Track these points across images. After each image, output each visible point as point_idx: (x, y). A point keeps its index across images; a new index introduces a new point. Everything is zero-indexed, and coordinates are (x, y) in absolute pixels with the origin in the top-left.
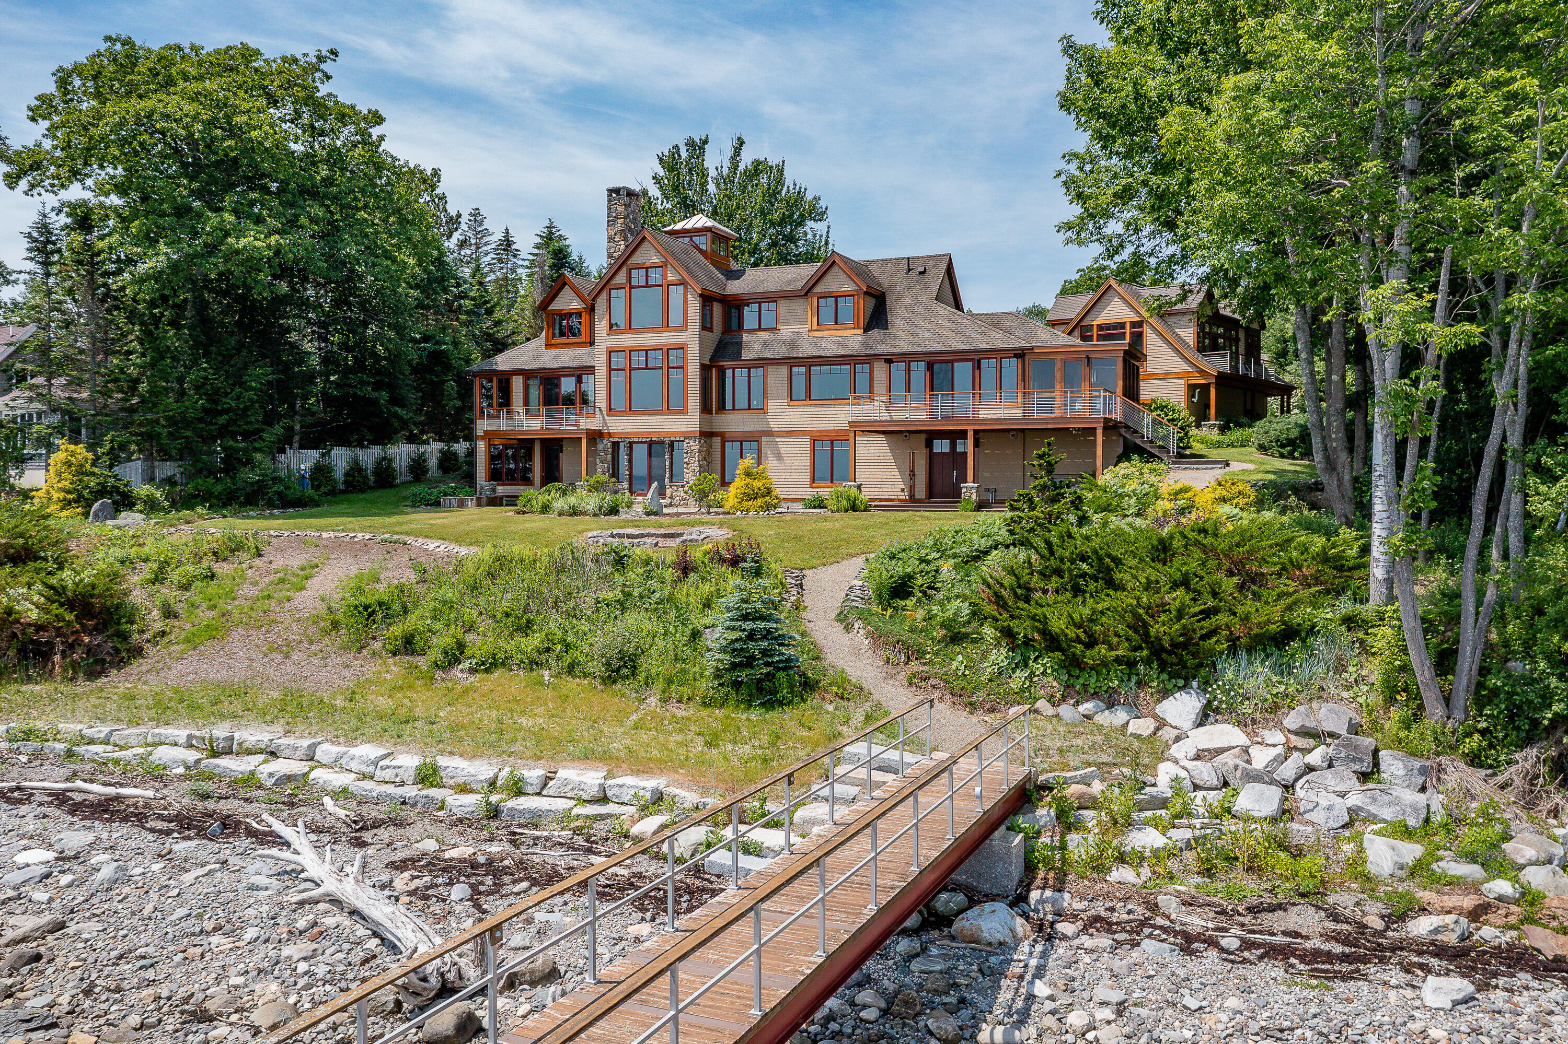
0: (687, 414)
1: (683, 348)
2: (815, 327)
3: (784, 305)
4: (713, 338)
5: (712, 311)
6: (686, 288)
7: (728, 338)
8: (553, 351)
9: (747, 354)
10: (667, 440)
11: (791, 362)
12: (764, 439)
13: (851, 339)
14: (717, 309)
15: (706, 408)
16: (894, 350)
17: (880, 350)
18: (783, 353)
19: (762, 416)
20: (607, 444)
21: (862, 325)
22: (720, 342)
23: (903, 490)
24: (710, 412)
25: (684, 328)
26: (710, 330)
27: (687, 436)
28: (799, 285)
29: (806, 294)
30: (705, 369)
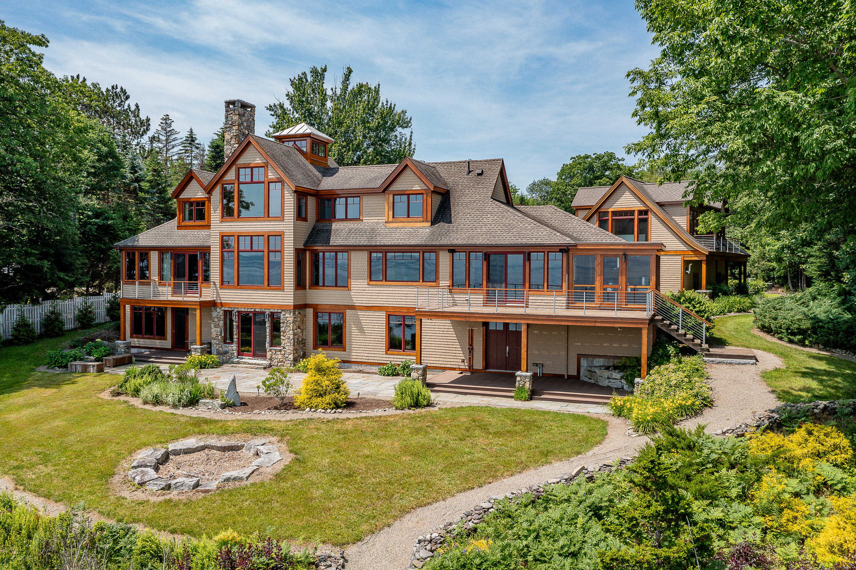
0: (283, 290)
1: (280, 235)
2: (391, 219)
3: (366, 200)
4: (306, 227)
5: (306, 203)
6: (283, 185)
7: (321, 225)
8: (183, 232)
9: (335, 240)
10: (268, 312)
11: (371, 249)
12: (348, 312)
13: (421, 231)
14: (311, 203)
15: (300, 284)
16: (455, 242)
17: (445, 241)
18: (364, 242)
19: (346, 292)
20: (219, 313)
21: (429, 218)
22: (314, 229)
23: (463, 361)
24: (304, 288)
25: (282, 218)
26: (305, 220)
27: (284, 308)
28: (378, 184)
29: (384, 191)
30: (299, 254)
